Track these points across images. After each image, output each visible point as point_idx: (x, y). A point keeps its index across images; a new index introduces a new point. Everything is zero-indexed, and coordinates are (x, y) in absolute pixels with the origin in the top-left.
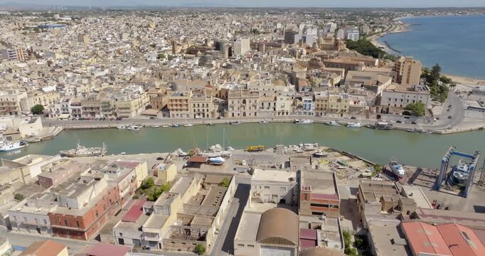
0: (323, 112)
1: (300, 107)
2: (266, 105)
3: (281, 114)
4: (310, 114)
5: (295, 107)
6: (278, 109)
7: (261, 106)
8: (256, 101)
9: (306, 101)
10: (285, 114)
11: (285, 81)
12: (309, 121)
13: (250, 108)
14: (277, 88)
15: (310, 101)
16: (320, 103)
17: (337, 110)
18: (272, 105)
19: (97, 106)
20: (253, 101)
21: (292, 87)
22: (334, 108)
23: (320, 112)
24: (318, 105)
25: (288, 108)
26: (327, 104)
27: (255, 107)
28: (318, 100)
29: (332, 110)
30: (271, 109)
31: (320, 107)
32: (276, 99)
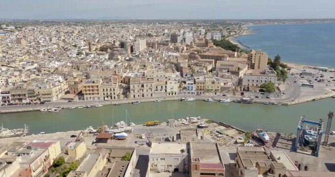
0: (202, 92)
1: (185, 88)
2: (159, 88)
3: (171, 94)
4: (192, 93)
5: (181, 89)
6: (169, 90)
7: (156, 88)
8: (151, 85)
9: (189, 84)
10: (174, 94)
11: (173, 69)
12: (192, 99)
13: (147, 91)
14: (167, 75)
15: (192, 84)
16: (199, 85)
17: (212, 90)
18: (164, 87)
19: (23, 93)
20: (149, 85)
21: (178, 73)
22: (210, 88)
23: (199, 92)
24: (198, 87)
25: (176, 89)
26: (205, 85)
27: (151, 89)
28: (198, 83)
29: (208, 90)
30: (163, 91)
31: (199, 88)
32: (166, 83)
